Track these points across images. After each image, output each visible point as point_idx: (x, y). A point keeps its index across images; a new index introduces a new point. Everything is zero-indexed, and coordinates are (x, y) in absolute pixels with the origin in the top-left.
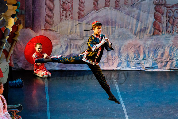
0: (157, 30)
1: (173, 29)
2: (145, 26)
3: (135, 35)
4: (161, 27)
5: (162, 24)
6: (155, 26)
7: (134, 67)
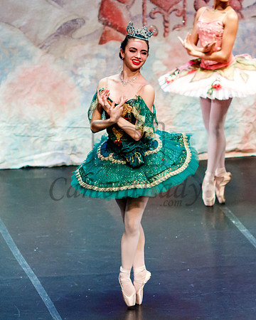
0: (114, 27)
1: (166, 21)
2: (74, 18)
3: (41, 48)
4: (125, 16)
5: (128, 8)
6: (104, 16)
7: (40, 152)
